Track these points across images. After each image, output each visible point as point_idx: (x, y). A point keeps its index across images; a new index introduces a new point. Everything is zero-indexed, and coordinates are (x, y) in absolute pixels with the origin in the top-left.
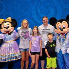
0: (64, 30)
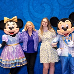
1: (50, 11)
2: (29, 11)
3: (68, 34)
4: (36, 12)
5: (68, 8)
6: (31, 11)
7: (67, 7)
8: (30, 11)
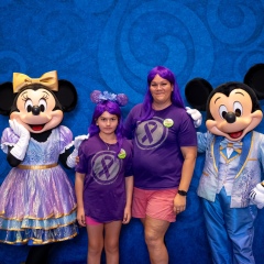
0: (237, 118)
1: (185, 59)
2: (119, 59)
3: (242, 131)
4: (139, 60)
5: (241, 53)
6: (125, 57)
7: (238, 49)
8: (122, 58)
